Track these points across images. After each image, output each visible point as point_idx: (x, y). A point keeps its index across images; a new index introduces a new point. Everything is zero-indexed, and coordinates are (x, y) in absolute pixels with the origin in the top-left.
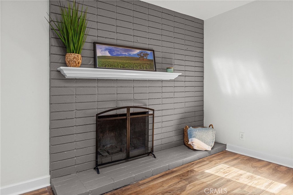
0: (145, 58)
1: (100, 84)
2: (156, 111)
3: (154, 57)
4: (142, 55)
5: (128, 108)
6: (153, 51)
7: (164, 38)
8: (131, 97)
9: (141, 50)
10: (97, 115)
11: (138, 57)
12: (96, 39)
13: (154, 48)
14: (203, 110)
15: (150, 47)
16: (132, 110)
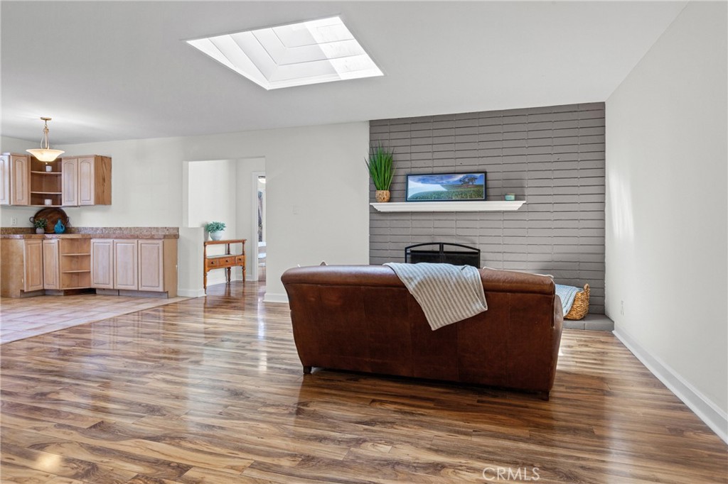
0: (471, 183)
1: (414, 217)
2: (484, 252)
3: (486, 180)
4: (467, 180)
5: (442, 245)
6: (486, 173)
7: (506, 152)
8: (453, 232)
9: (465, 175)
10: (406, 248)
11: (460, 183)
12: (408, 171)
13: (488, 169)
14: (604, 263)
15: (481, 168)
16: (446, 248)
